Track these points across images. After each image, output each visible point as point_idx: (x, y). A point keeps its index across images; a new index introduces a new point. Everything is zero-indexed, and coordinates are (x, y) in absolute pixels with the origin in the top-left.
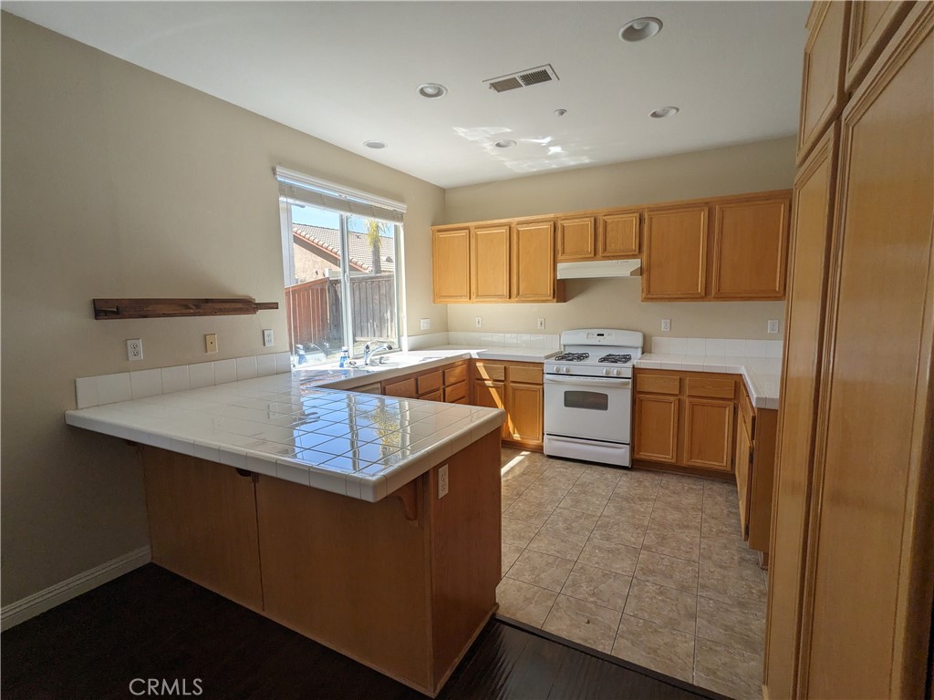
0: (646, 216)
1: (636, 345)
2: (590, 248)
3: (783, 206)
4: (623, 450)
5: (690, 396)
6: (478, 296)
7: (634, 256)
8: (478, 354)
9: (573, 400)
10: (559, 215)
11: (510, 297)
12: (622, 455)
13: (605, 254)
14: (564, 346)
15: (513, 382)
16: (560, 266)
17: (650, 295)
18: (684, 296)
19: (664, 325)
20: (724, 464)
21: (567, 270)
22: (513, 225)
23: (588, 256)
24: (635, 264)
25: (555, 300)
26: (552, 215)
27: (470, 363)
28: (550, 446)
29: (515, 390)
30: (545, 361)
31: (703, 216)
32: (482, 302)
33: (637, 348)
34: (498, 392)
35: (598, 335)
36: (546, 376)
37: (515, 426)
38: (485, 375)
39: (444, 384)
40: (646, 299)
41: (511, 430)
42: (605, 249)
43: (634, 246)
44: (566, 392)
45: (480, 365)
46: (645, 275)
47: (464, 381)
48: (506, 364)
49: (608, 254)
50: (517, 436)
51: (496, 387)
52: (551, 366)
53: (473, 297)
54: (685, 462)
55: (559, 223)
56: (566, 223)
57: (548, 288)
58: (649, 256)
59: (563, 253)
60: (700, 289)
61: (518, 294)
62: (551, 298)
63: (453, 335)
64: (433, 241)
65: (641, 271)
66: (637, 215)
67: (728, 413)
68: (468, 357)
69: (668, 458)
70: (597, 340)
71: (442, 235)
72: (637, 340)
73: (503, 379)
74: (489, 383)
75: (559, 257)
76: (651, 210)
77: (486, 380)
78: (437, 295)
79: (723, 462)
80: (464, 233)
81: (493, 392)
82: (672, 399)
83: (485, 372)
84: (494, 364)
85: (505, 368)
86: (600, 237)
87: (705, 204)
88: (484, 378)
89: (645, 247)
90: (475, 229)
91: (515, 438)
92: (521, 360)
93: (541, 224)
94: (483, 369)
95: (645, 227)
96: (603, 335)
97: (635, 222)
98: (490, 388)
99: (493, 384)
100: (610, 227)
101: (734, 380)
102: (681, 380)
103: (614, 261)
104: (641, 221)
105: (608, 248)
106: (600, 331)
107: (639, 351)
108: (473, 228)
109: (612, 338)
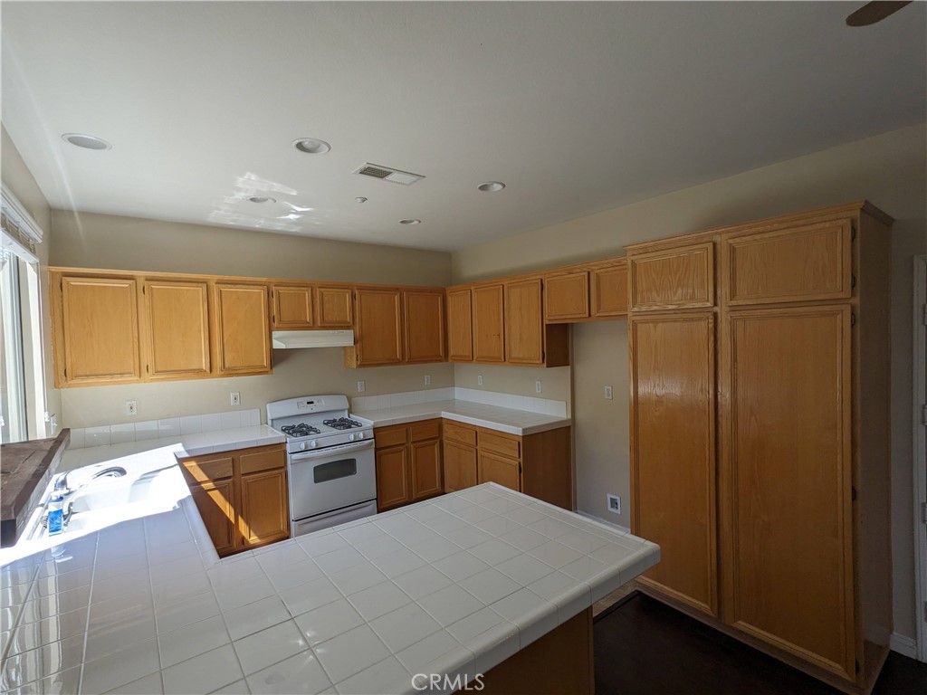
0: (356, 292)
1: (344, 408)
2: (308, 318)
4: (371, 506)
5: (413, 442)
6: (156, 372)
7: (348, 328)
8: (187, 451)
9: (325, 472)
10: (273, 280)
11: (212, 372)
13: (323, 325)
14: (272, 420)
15: (243, 475)
16: (276, 334)
17: (365, 362)
18: (387, 362)
20: (437, 488)
22: (212, 284)
23: (306, 325)
24: (349, 335)
25: (272, 371)
26: (264, 279)
29: (248, 484)
31: (397, 298)
33: (343, 410)
34: (223, 494)
35: (308, 403)
36: (291, 457)
37: (250, 527)
38: (201, 476)
40: (360, 366)
41: (246, 534)
42: (323, 320)
43: (349, 319)
44: (315, 468)
45: (192, 466)
48: (234, 455)
49: (326, 325)
50: (253, 539)
51: (221, 489)
55: (274, 288)
56: (282, 290)
57: (265, 360)
58: (361, 328)
59: (280, 320)
60: (398, 355)
61: (223, 366)
62: (268, 369)
64: (54, 289)
66: (350, 291)
67: (436, 448)
69: (403, 498)
70: (308, 409)
71: (75, 282)
72: (343, 403)
73: (231, 474)
74: (208, 486)
75: (275, 324)
76: (360, 288)
77: (203, 482)
79: (436, 486)
80: (126, 284)
81: (216, 495)
82: (402, 448)
83: (202, 473)
84: (212, 459)
85: (233, 460)
86: (318, 308)
87: (397, 289)
88: (199, 481)
89: (357, 320)
90: (147, 280)
91: (252, 543)
92: (255, 445)
93: (252, 287)
94: (199, 469)
95: (357, 302)
96: (312, 403)
97: (348, 297)
98: (209, 493)
99: (215, 485)
100: (326, 299)
101: (438, 423)
102: (407, 430)
103: (331, 332)
104: (353, 297)
105: (326, 319)
106: (310, 399)
107: (346, 412)
108: (143, 279)
109: (322, 404)
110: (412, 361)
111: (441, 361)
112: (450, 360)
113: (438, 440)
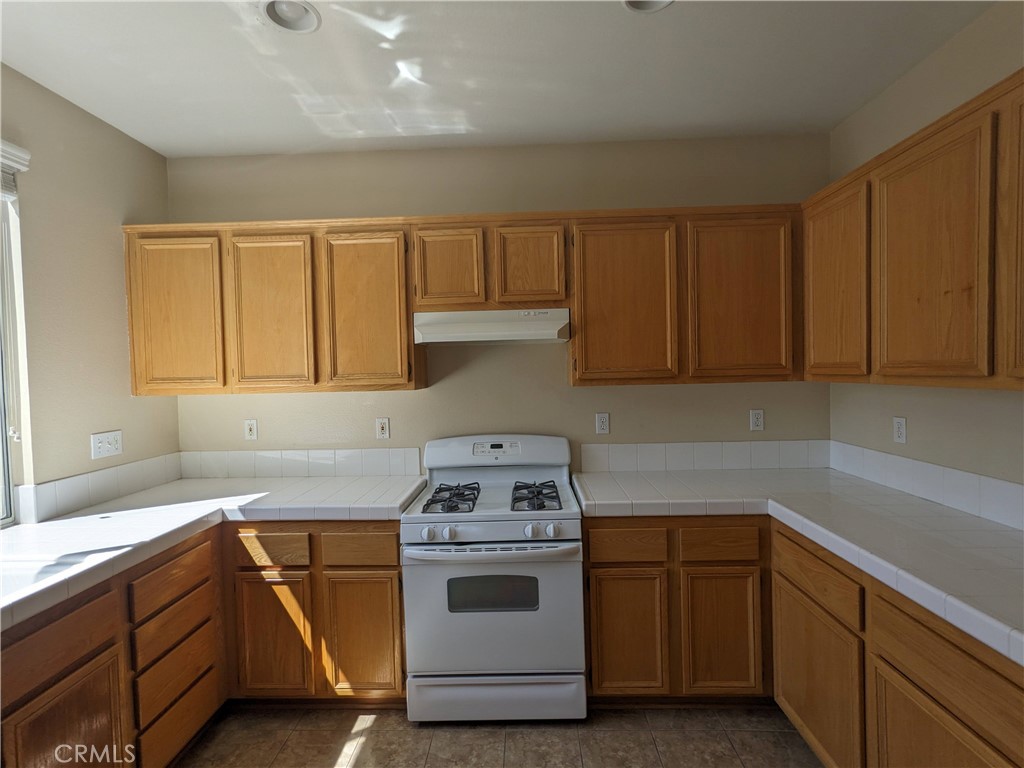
0: (575, 230)
1: (560, 460)
2: (477, 286)
3: (783, 228)
4: (573, 687)
5: (686, 563)
6: (242, 377)
7: (556, 304)
8: (242, 510)
9: (467, 595)
10: (414, 219)
11: (317, 380)
12: (570, 698)
13: (507, 298)
14: (431, 470)
15: (330, 567)
16: (419, 318)
17: (589, 376)
18: (646, 375)
19: (599, 424)
20: (751, 683)
21: (431, 327)
22: (319, 235)
23: (474, 300)
24: (558, 318)
25: (413, 384)
26: (400, 220)
27: (224, 533)
28: (421, 702)
29: (334, 584)
30: (403, 517)
31: (668, 237)
32: (255, 390)
33: (560, 466)
34: (294, 593)
35: (493, 446)
36: (408, 552)
37: (339, 664)
38: (260, 557)
39: (130, 617)
40: (583, 381)
41: (330, 675)
42: (505, 289)
43: (557, 285)
44: (450, 582)
45: (248, 537)
46: (577, 338)
47: (207, 580)
48: (312, 530)
49: (512, 299)
50: (343, 688)
51: (292, 585)
52: (416, 526)
53: (232, 379)
54: (685, 690)
55: (415, 235)
56: (430, 236)
57: (398, 363)
58: (584, 304)
59: (425, 292)
60: (670, 362)
61: (334, 373)
62: (404, 380)
63: (189, 458)
64: (129, 255)
65: (570, 331)
66: (560, 229)
67: (751, 587)
68: (218, 520)
69: (657, 686)
70: (489, 457)
71: (152, 245)
72: (559, 452)
73: (307, 562)
74: (272, 575)
75: (418, 300)
76: (582, 222)
77: (264, 568)
78: (141, 378)
79: (748, 680)
80: (207, 244)
81: (284, 594)
82: (655, 571)
83: (261, 551)
84: (281, 531)
85: (310, 537)
86: (495, 268)
87: (671, 218)
88: (258, 564)
89: (576, 288)
90: (234, 236)
91: (340, 693)
92: (347, 518)
93: (379, 235)
94: (257, 544)
95: (576, 252)
96: (500, 446)
97: (556, 241)
98: (274, 587)
99: (281, 576)
100: (511, 249)
101: (763, 528)
102: (669, 533)
103: (522, 312)
104: (567, 241)
105: (511, 286)
106: (496, 440)
107: (565, 471)
108: (229, 235)
109: (517, 450)
110: (703, 376)
111: (784, 378)
112: (807, 376)
113: (756, 570)
